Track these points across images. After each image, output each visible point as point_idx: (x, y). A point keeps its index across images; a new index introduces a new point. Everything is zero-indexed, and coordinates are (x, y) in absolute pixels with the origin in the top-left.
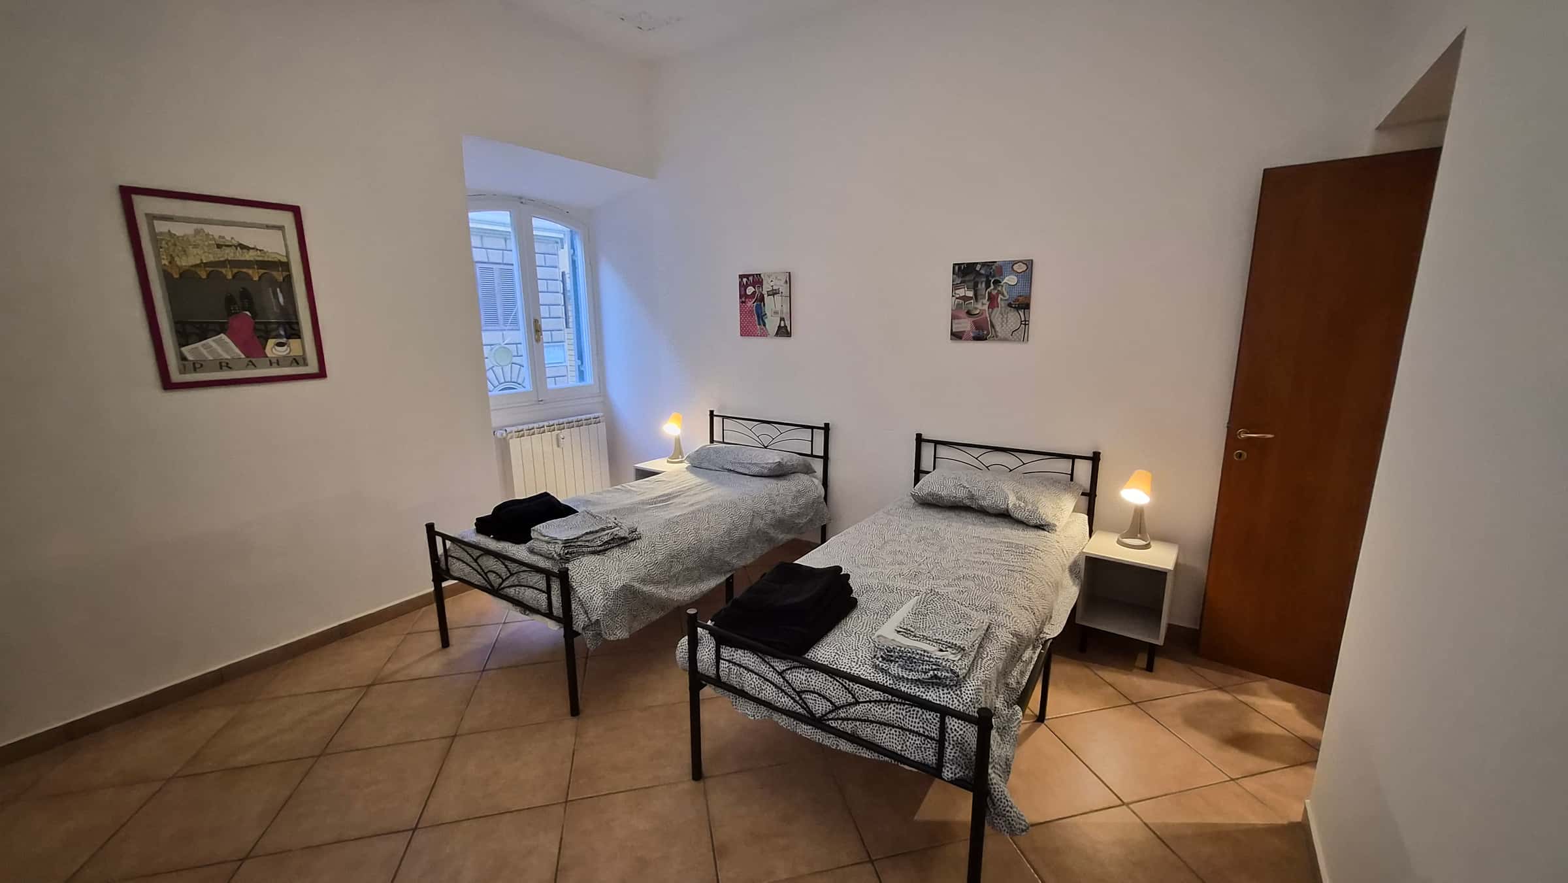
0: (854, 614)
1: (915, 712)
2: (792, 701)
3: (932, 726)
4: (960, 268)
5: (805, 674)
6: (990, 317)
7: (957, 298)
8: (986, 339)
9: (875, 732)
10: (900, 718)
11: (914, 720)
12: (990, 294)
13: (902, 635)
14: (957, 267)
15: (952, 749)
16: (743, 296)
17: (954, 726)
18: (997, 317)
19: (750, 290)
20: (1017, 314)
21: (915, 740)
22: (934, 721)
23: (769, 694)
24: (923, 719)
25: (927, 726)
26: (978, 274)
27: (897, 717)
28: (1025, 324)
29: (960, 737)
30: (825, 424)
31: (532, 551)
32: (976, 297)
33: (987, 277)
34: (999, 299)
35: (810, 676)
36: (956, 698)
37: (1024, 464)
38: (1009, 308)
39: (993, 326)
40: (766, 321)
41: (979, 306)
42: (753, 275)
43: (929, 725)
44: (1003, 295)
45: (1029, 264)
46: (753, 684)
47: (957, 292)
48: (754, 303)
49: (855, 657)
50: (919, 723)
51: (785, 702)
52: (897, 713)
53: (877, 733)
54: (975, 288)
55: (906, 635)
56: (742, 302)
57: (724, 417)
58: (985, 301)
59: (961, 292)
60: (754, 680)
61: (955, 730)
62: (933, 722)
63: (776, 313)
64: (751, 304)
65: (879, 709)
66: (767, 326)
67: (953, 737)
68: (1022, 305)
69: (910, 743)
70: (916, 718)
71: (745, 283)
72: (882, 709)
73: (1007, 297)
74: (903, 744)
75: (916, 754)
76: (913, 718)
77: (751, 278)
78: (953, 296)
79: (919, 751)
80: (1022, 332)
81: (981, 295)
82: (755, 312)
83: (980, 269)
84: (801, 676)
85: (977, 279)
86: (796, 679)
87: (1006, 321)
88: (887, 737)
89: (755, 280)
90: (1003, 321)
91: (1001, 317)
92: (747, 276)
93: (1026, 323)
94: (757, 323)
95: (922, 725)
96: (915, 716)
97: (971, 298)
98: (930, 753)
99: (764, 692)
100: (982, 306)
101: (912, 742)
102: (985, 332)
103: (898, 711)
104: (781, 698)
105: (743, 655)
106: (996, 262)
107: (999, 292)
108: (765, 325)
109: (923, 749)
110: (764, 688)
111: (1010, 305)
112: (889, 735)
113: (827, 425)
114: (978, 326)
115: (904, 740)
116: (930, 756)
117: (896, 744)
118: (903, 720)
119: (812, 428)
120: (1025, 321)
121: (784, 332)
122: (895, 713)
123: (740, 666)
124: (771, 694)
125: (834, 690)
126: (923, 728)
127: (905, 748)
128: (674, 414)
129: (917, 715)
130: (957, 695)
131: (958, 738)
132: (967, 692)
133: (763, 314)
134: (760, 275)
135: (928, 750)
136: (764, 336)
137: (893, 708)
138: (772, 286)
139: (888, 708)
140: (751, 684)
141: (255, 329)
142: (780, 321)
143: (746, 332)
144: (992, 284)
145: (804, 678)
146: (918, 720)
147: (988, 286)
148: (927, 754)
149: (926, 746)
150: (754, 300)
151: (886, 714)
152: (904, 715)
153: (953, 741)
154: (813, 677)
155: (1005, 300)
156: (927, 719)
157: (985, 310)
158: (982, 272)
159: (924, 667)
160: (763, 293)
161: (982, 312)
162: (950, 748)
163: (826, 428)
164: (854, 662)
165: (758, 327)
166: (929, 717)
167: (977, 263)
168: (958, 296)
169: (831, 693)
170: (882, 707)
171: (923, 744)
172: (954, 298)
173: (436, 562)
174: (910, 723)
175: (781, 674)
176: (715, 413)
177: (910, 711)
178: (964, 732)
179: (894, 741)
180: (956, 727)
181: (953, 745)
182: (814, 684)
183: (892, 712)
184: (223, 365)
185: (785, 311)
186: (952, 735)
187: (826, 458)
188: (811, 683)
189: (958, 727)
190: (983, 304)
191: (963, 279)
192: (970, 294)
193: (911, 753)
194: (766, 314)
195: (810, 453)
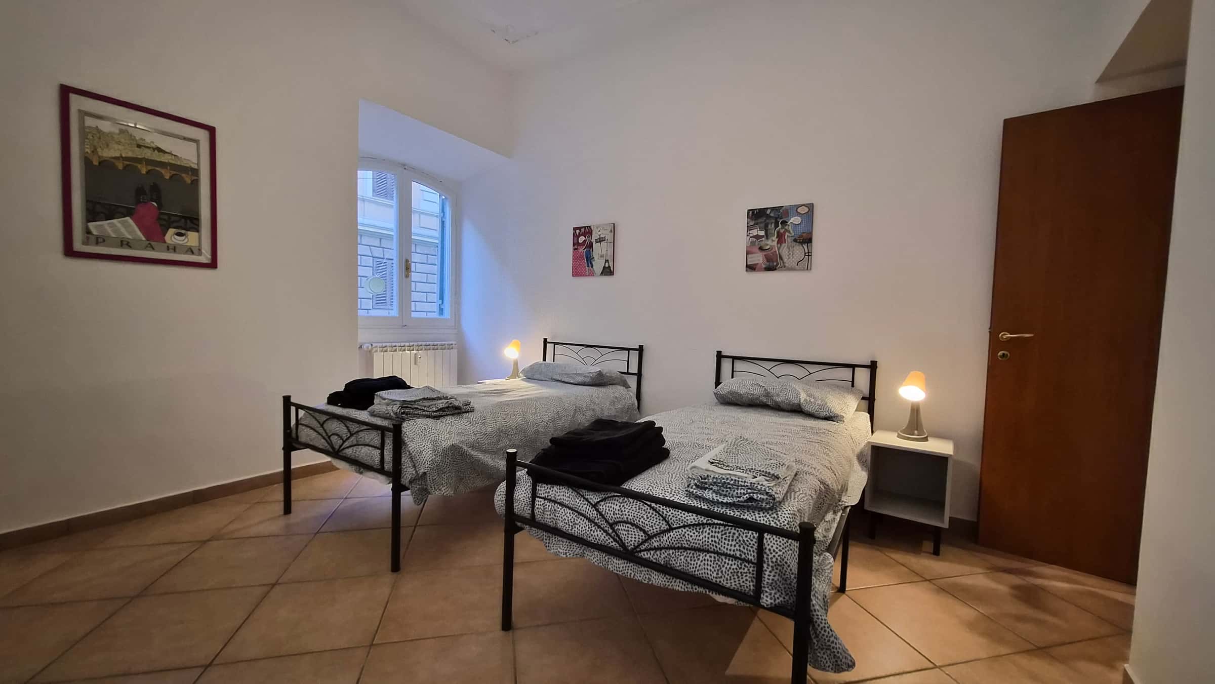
0: (667, 462)
1: (731, 535)
2: (605, 534)
3: (749, 548)
4: (753, 213)
5: (619, 505)
6: (779, 249)
7: (751, 237)
8: (776, 269)
9: (689, 559)
10: (715, 542)
11: (730, 543)
12: (778, 232)
13: (716, 466)
14: (751, 212)
15: (770, 572)
16: (576, 244)
17: (772, 547)
18: (784, 251)
19: (582, 239)
20: (802, 247)
21: (731, 565)
22: (752, 543)
23: (582, 528)
24: (740, 541)
25: (744, 548)
26: (768, 217)
27: (712, 541)
28: (809, 256)
29: (779, 558)
30: (640, 346)
31: (373, 414)
32: (767, 236)
33: (776, 219)
34: (786, 237)
35: (623, 506)
36: (773, 521)
37: (810, 374)
38: (795, 243)
39: (781, 258)
40: (593, 263)
41: (769, 242)
42: (585, 227)
43: (746, 547)
44: (789, 232)
45: (811, 207)
46: (567, 519)
47: (751, 232)
48: (584, 249)
49: (669, 489)
50: (735, 546)
51: (598, 536)
52: (712, 536)
53: (691, 560)
54: (766, 228)
55: (720, 466)
56: (575, 249)
57: (555, 344)
58: (774, 238)
59: (755, 232)
60: (568, 515)
61: (774, 551)
62: (750, 544)
63: (602, 256)
64: (582, 250)
65: (694, 533)
66: (594, 267)
67: (771, 558)
68: (806, 240)
69: (726, 568)
70: (732, 540)
71: (578, 234)
72: (697, 533)
73: (793, 234)
74: (718, 570)
75: (732, 581)
76: (729, 541)
77: (583, 230)
78: (748, 236)
79: (736, 577)
80: (806, 263)
81: (772, 234)
82: (584, 257)
83: (770, 213)
84: (615, 507)
85: (767, 221)
86: (609, 510)
87: (791, 253)
88: (702, 564)
89: (587, 231)
90: (790, 254)
91: (787, 250)
92: (580, 228)
93: (809, 254)
94: (586, 265)
95: (739, 548)
96: (731, 538)
97: (762, 237)
98: (747, 578)
99: (577, 526)
100: (772, 242)
101: (728, 567)
102: (775, 264)
103: (713, 534)
104: (594, 532)
105: (558, 491)
106: (782, 207)
107: (786, 231)
108: (592, 267)
109: (739, 575)
110: (577, 522)
111: (795, 240)
112: (703, 562)
113: (641, 347)
114: (768, 259)
115: (719, 566)
116: (748, 582)
117: (711, 570)
118: (719, 544)
119: (628, 349)
120: (808, 253)
121: (608, 271)
122: (710, 536)
123: (555, 502)
124: (584, 529)
125: (648, 518)
126: (740, 550)
127: (720, 575)
128: (515, 341)
129: (733, 537)
130: (774, 518)
131: (777, 559)
132: (783, 515)
133: (592, 257)
134: (590, 227)
135: (745, 575)
136: (591, 275)
137: (708, 531)
138: (600, 235)
139: (702, 532)
140: (565, 519)
141: (159, 219)
142: (605, 262)
143: (577, 273)
144: (780, 224)
145: (618, 508)
146: (734, 543)
147: (776, 226)
148: (744, 579)
149: (743, 571)
150: (584, 247)
151: (701, 538)
152: (720, 537)
153: (772, 562)
154: (627, 507)
155: (791, 236)
156: (744, 541)
157: (774, 246)
158: (772, 215)
159: (739, 491)
160: (592, 241)
161: (772, 248)
162: (768, 570)
163: (641, 349)
164: (668, 492)
165: (587, 268)
166: (745, 539)
167: (767, 208)
168: (751, 235)
169: (644, 521)
170: (697, 531)
171: (740, 568)
172: (749, 237)
173: (288, 431)
174: (726, 546)
175: (595, 506)
176: (548, 341)
177: (726, 533)
178: (784, 553)
179: (709, 568)
180: (774, 547)
181: (772, 567)
182: (627, 514)
183: (707, 536)
184: (125, 243)
185: (609, 254)
186: (771, 556)
187: (639, 375)
188: (624, 513)
189: (777, 548)
190: (773, 241)
191: (756, 221)
192: (762, 233)
193: (727, 580)
194: (593, 258)
195: (626, 371)
